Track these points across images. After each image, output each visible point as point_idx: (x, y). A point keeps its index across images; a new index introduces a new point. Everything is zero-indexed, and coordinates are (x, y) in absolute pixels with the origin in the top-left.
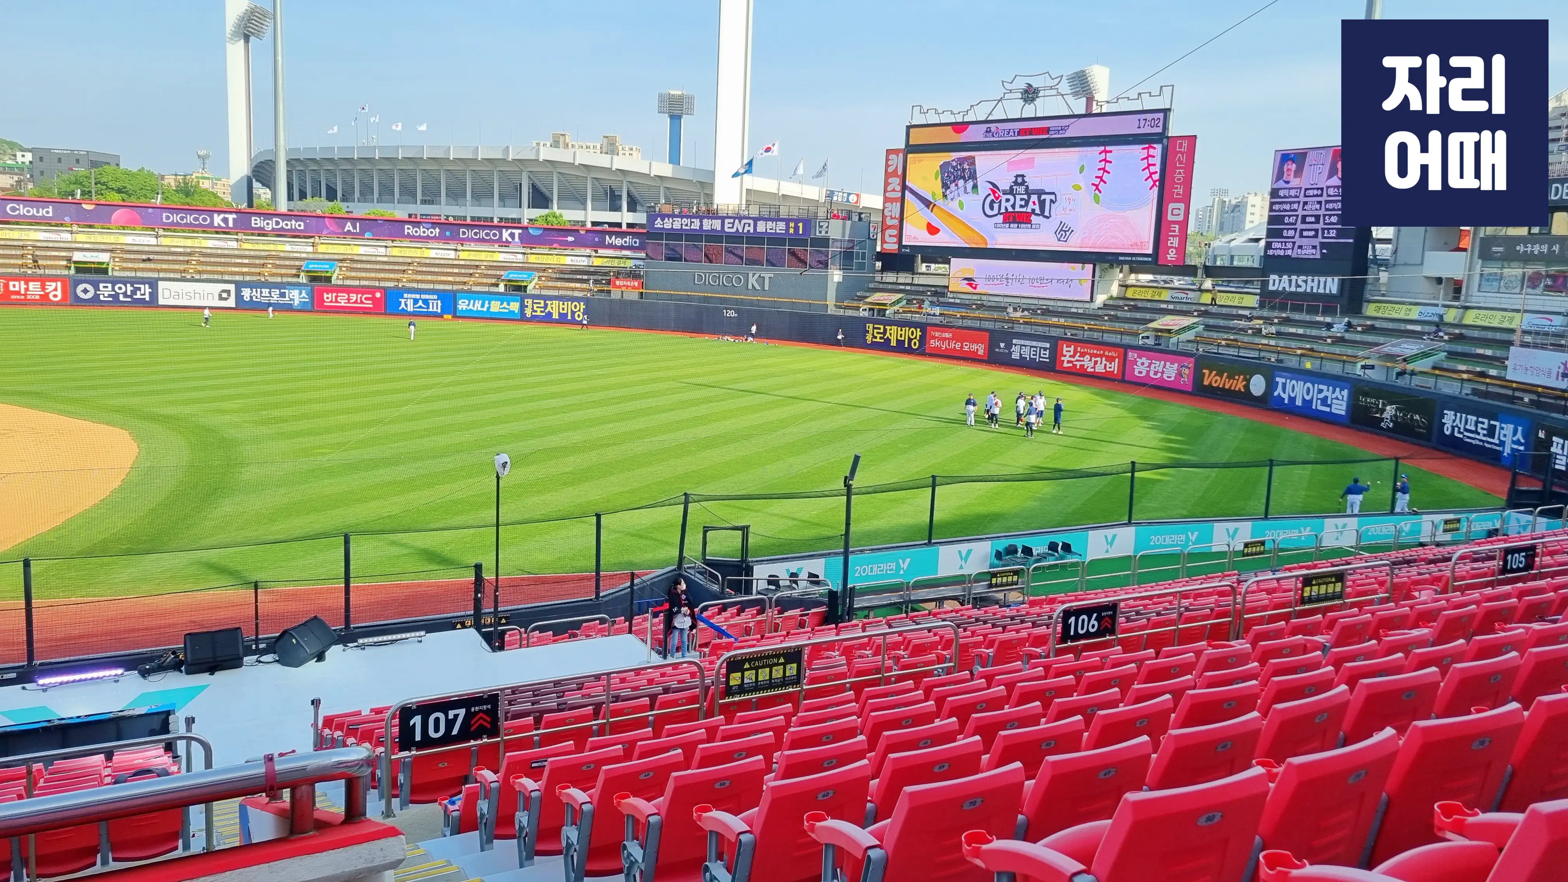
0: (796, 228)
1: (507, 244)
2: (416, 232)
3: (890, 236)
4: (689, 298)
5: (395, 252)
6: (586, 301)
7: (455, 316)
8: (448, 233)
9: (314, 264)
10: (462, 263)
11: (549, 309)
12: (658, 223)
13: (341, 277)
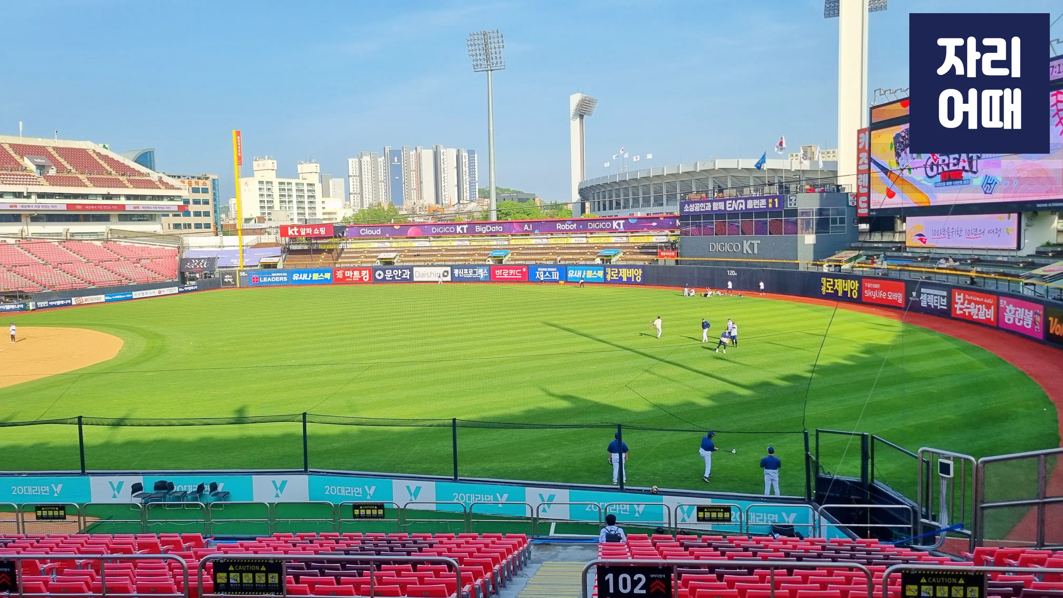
0: (774, 203)
1: (615, 231)
2: (563, 227)
3: (863, 202)
4: (707, 262)
5: (552, 241)
6: (643, 267)
7: (567, 282)
8: (581, 227)
9: (498, 252)
11: (621, 274)
12: (687, 208)
13: (510, 259)
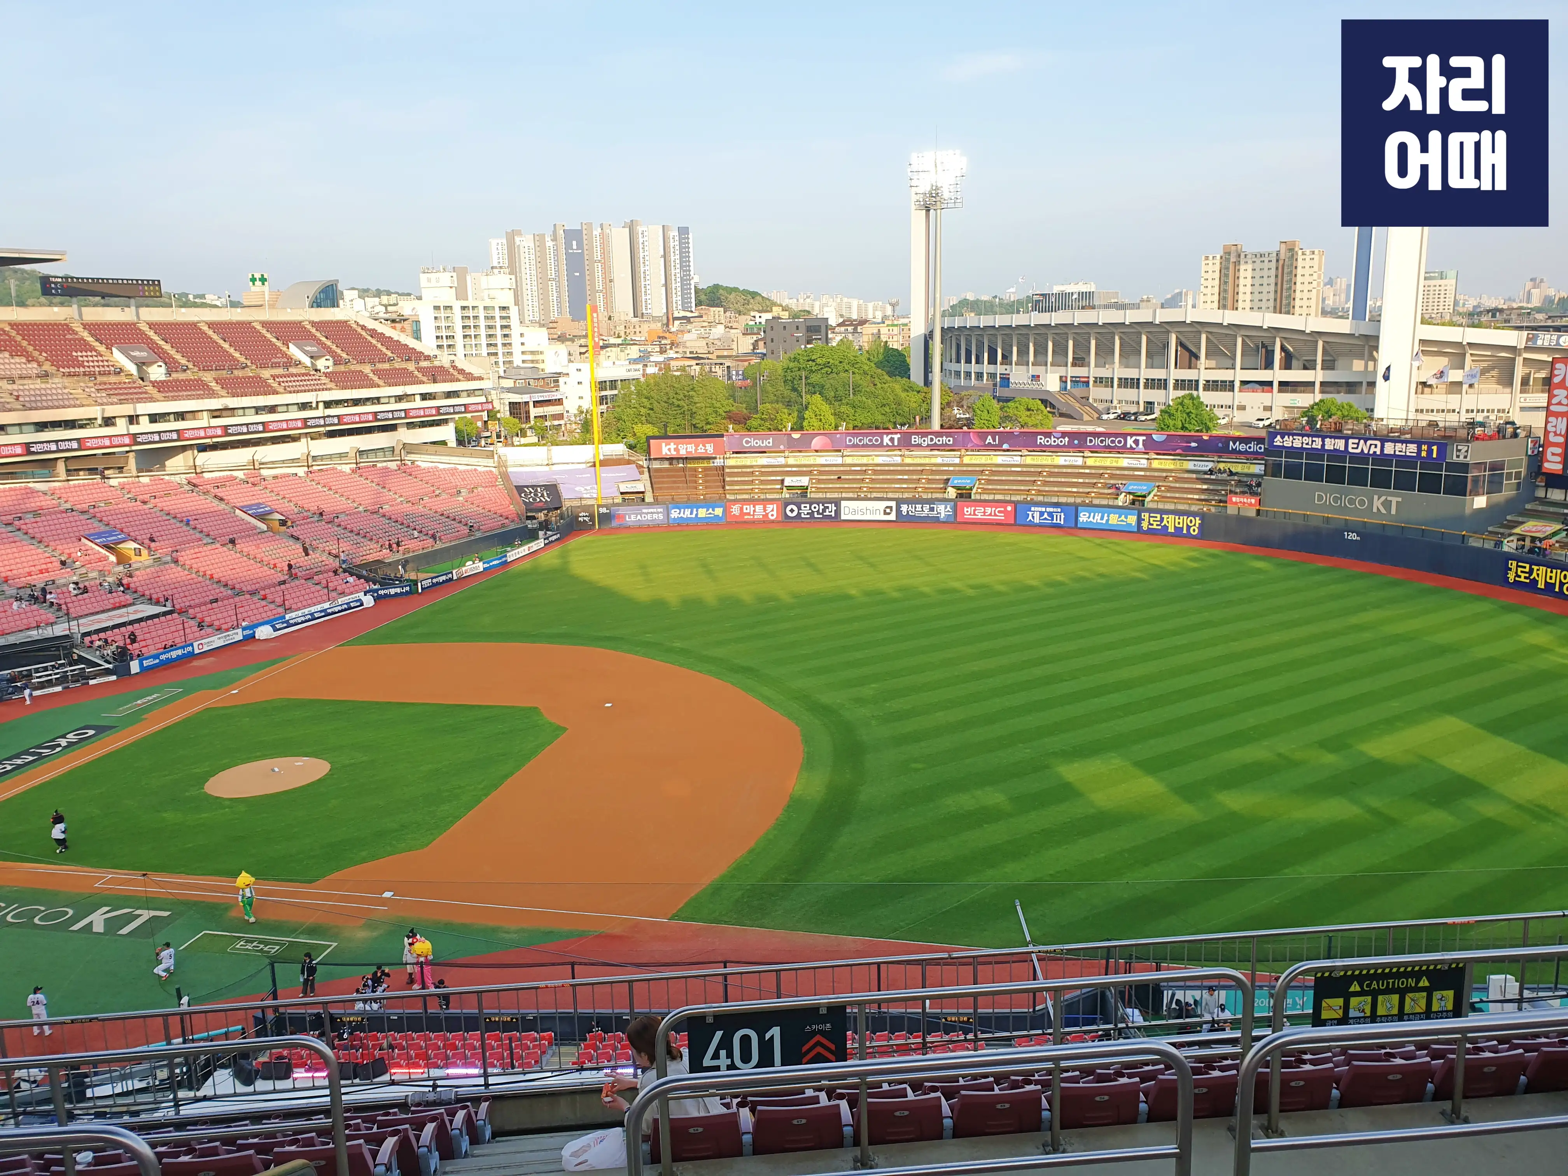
0: (1430, 452)
1: (1132, 450)
2: (1048, 442)
4: (1308, 517)
5: (1029, 460)
6: (1203, 516)
8: (1076, 442)
9: (960, 480)
10: (1087, 471)
11: (1165, 522)
12: (1278, 441)
13: (979, 490)
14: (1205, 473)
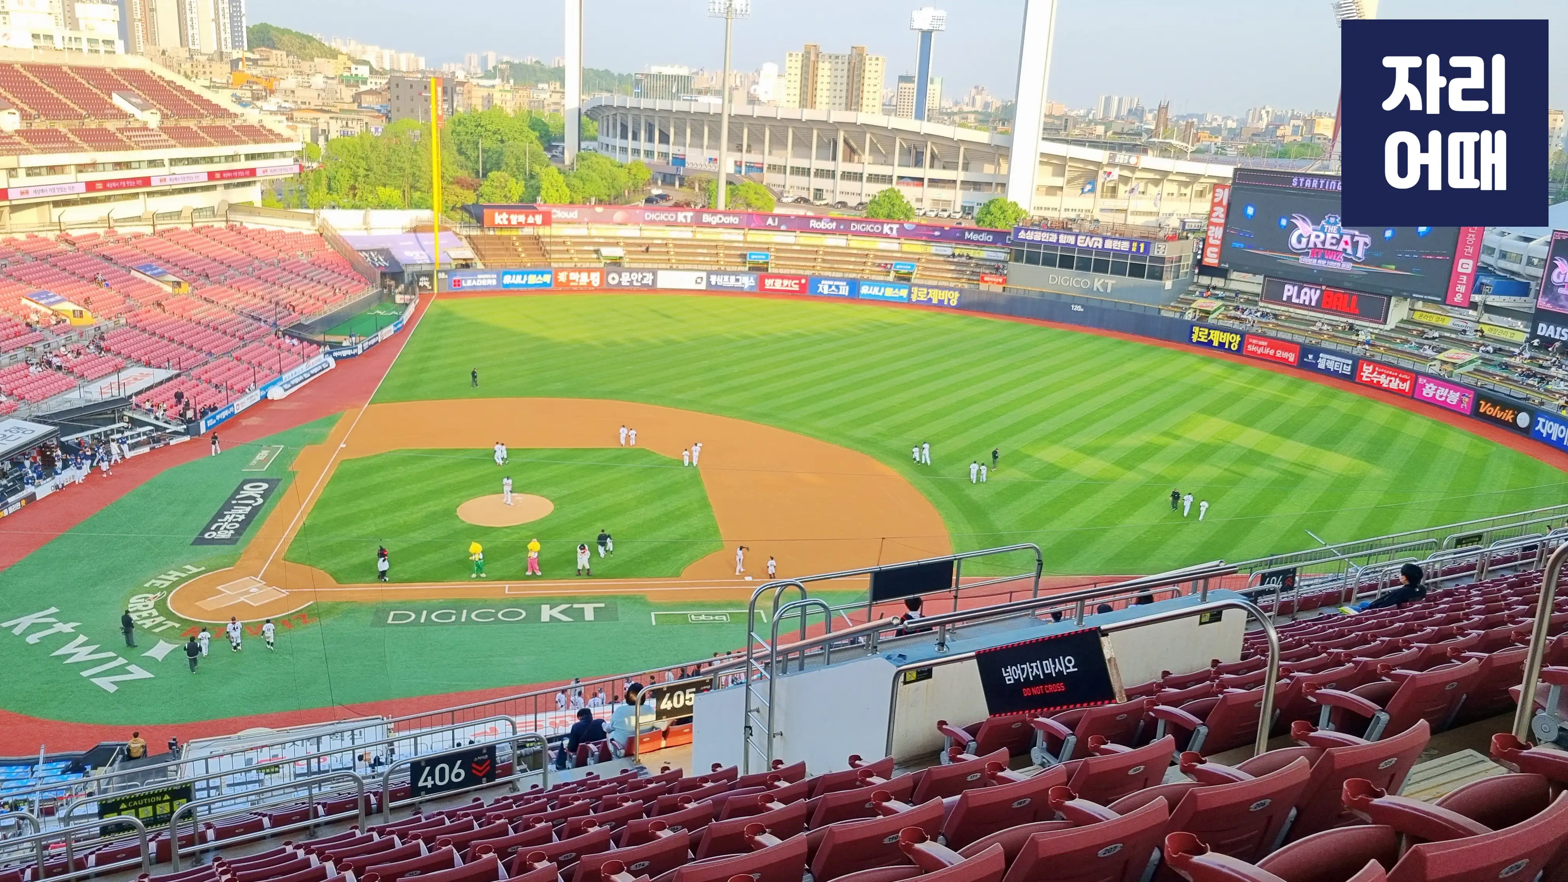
0: (1138, 248)
1: (887, 236)
2: (819, 225)
4: (1044, 294)
5: (806, 242)
6: (961, 291)
7: (858, 299)
8: (842, 227)
9: (755, 255)
10: (853, 252)
11: (930, 295)
12: (1022, 235)
13: (773, 265)
14: (949, 256)
